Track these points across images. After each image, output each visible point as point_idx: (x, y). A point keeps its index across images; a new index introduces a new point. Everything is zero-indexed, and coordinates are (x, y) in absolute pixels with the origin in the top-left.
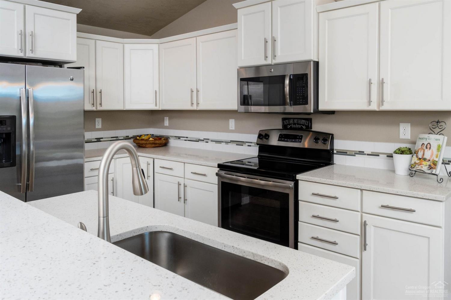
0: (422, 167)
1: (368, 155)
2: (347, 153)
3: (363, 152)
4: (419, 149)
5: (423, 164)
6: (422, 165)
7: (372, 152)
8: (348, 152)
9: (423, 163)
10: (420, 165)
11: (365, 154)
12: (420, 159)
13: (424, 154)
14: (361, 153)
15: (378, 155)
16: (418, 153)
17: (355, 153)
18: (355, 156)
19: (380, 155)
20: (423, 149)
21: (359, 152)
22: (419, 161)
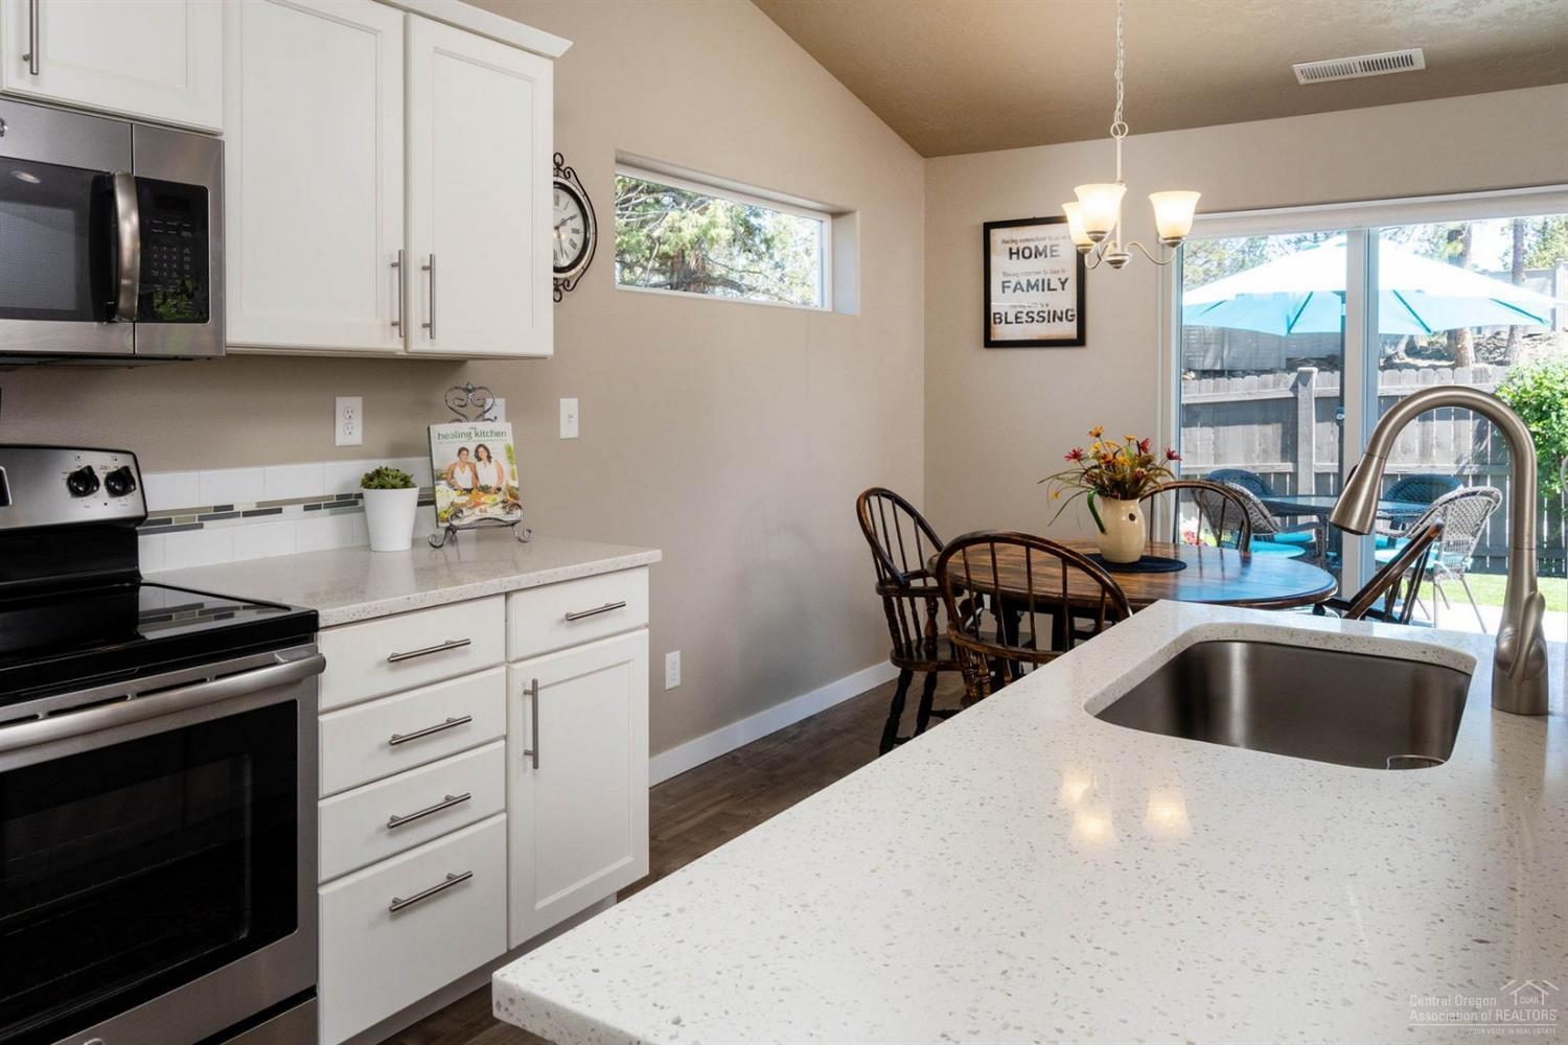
0: (486, 511)
1: (247, 514)
2: (169, 521)
3: (230, 507)
4: (455, 464)
5: (484, 503)
6: (482, 507)
7: (259, 504)
8: (173, 518)
9: (483, 499)
10: (474, 506)
11: (237, 515)
12: (469, 491)
13: (476, 477)
14: (224, 512)
15: (279, 511)
16: (452, 477)
17: (201, 518)
18: (200, 526)
19: (283, 508)
20: (468, 463)
21: (217, 509)
22: (467, 498)
